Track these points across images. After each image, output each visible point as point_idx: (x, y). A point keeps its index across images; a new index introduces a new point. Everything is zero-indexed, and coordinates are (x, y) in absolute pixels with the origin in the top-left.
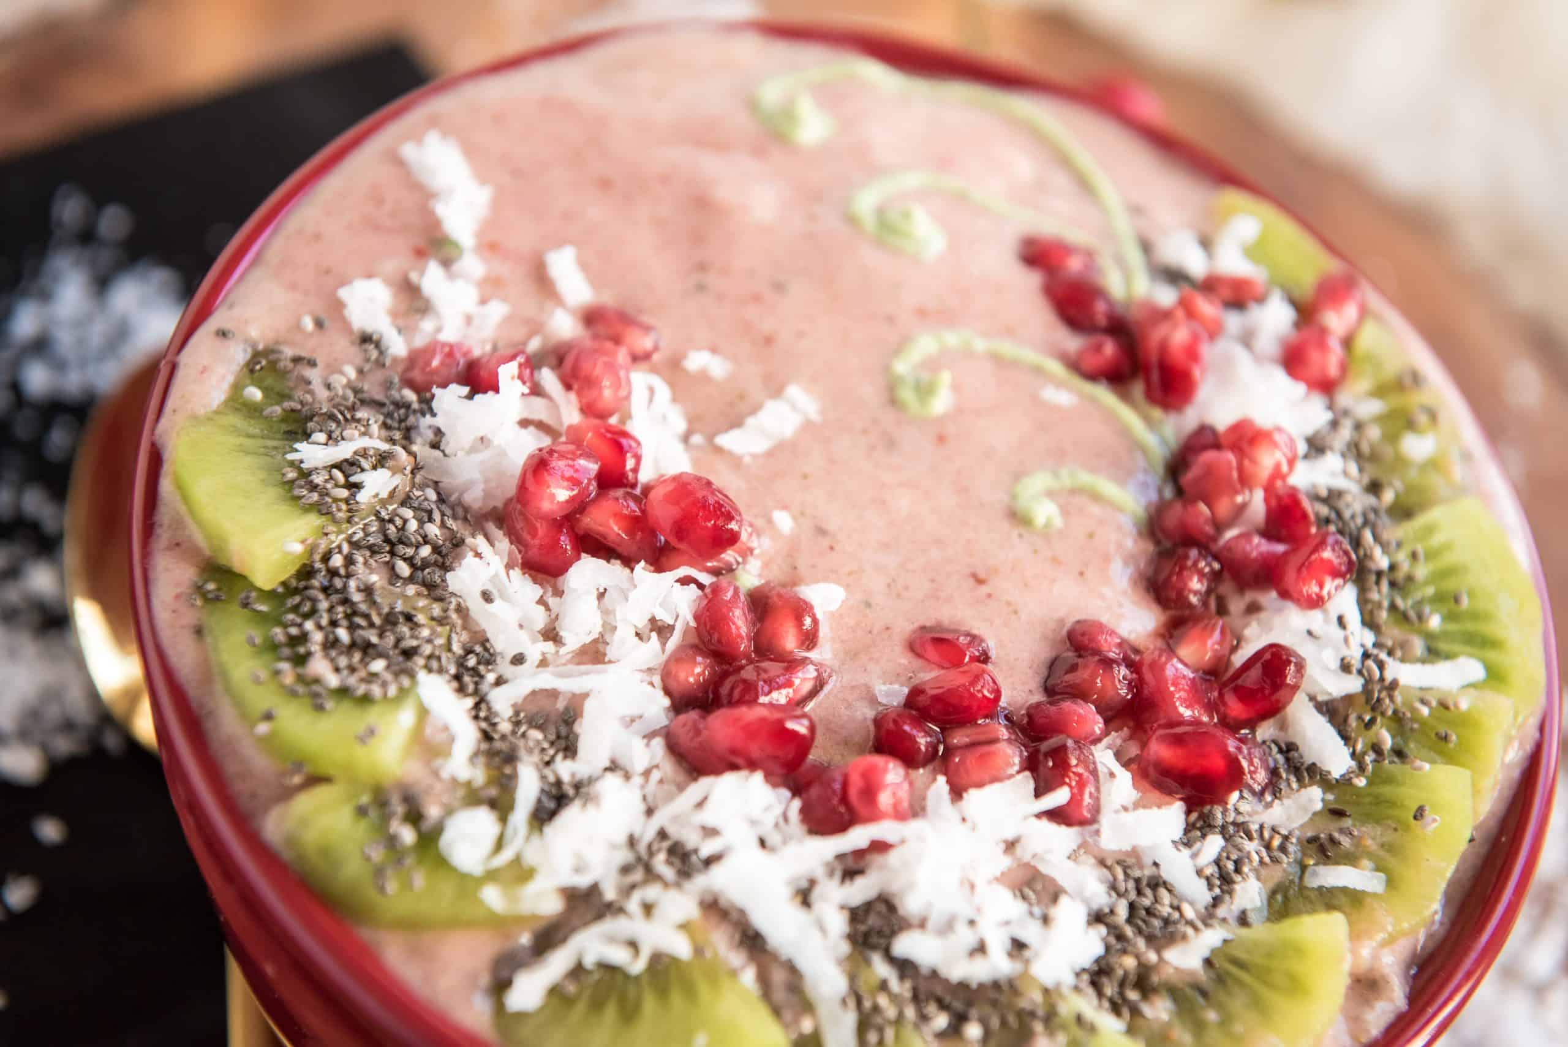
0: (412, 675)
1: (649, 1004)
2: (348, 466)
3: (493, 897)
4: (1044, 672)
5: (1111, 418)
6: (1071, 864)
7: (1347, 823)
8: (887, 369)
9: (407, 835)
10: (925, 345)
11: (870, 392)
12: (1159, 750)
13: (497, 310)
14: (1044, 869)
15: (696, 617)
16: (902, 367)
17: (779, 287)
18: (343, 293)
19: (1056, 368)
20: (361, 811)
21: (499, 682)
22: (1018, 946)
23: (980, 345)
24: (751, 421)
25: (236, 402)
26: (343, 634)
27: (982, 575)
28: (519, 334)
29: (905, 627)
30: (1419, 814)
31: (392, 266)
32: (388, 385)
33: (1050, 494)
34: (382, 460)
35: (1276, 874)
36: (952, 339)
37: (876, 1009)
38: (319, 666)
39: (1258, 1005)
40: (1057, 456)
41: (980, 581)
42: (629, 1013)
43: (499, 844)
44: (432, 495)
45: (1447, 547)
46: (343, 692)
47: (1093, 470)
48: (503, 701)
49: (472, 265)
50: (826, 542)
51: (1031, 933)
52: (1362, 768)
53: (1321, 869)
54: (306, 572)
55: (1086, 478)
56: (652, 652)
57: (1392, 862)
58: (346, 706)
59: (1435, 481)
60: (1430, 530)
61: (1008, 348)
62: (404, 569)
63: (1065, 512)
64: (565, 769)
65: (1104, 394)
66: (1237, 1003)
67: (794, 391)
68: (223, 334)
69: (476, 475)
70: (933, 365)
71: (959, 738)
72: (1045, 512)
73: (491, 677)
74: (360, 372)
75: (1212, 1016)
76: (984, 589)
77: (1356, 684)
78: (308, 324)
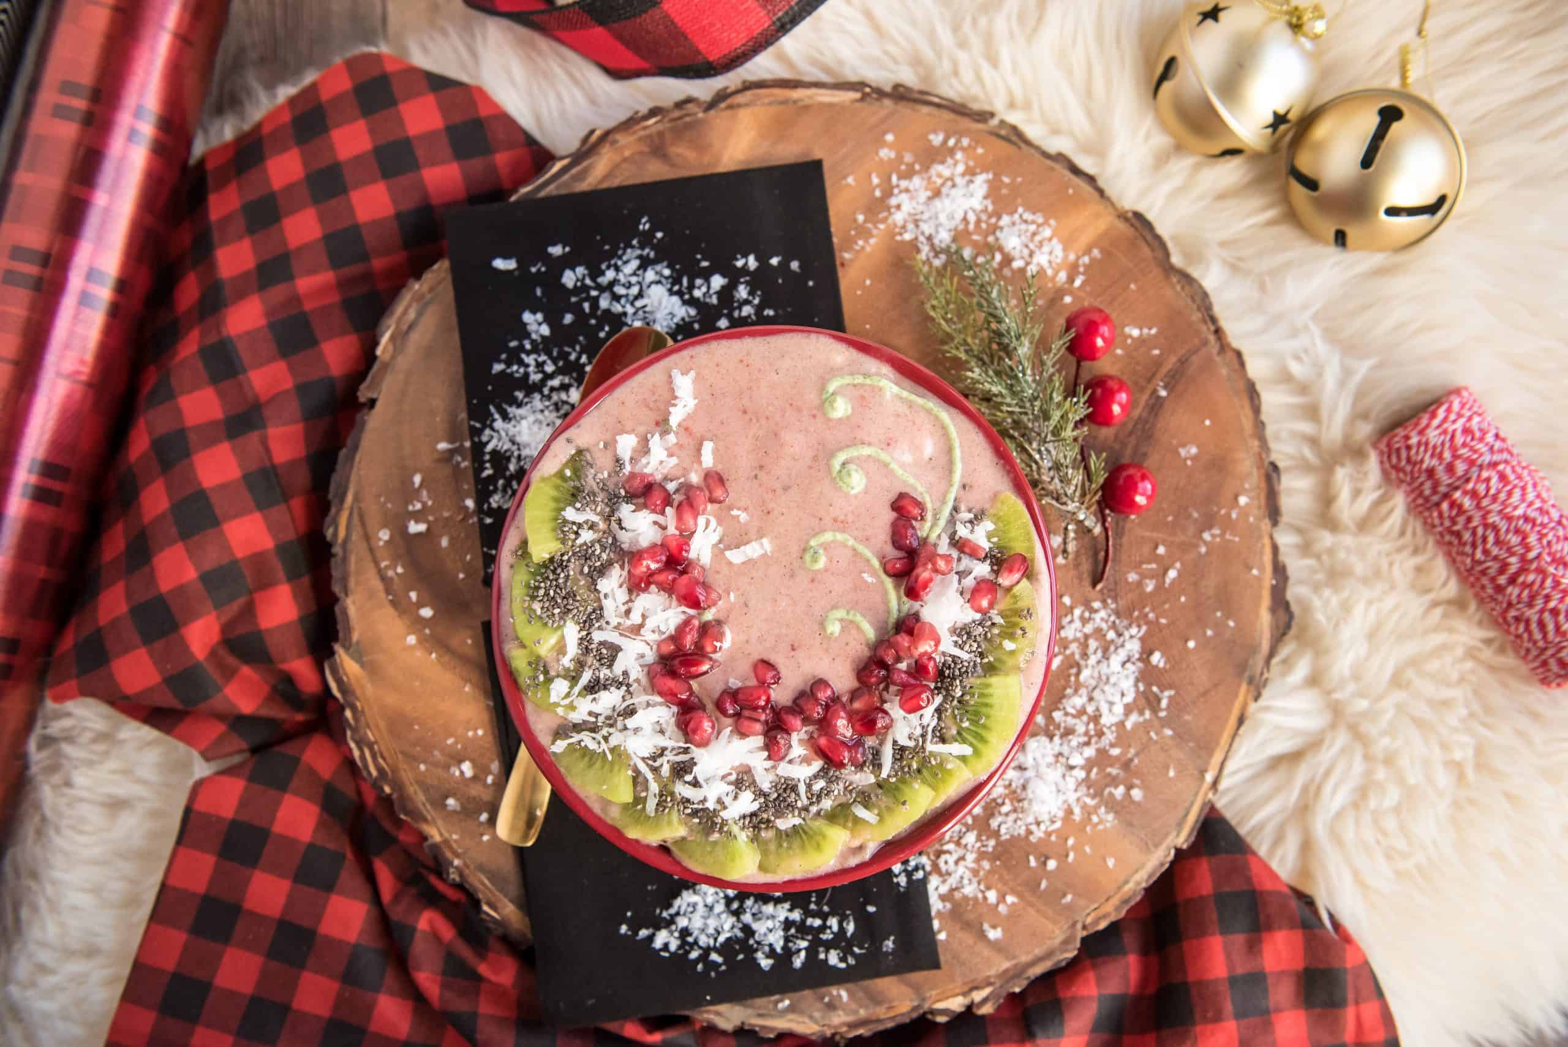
0: (565, 622)
1: (598, 764)
2: (580, 526)
3: (560, 711)
4: (796, 694)
5: (885, 593)
6: (765, 773)
7: (880, 791)
8: (807, 542)
9: (542, 678)
10: (828, 536)
11: (795, 550)
12: (823, 741)
13: (674, 461)
14: (754, 772)
15: (676, 630)
16: (813, 543)
17: (786, 489)
18: (618, 438)
19: (876, 563)
20: (530, 664)
21: (600, 628)
22: (720, 801)
23: (851, 542)
24: (742, 548)
25: (560, 474)
26: (552, 593)
27: (796, 645)
28: (679, 473)
29: (756, 657)
30: (904, 803)
31: (642, 429)
32: (616, 485)
33: (841, 620)
34: (592, 527)
35: (843, 800)
36: (840, 537)
37: (666, 801)
38: (537, 606)
39: (803, 847)
40: (854, 606)
41: (793, 650)
42: (591, 765)
43: (568, 695)
44: (610, 541)
45: (991, 695)
46: (540, 618)
47: (864, 616)
48: (597, 636)
49: (672, 438)
50: (745, 610)
51: (727, 800)
52: (896, 775)
53: (860, 807)
54: (551, 560)
55: (859, 618)
56: (656, 637)
57: (885, 813)
58: (539, 624)
59: (1010, 662)
60: (988, 686)
61: (861, 548)
62: (586, 570)
63: (843, 630)
64: (604, 673)
65: (889, 583)
66: (796, 843)
67: (765, 541)
68: (569, 441)
69: (628, 541)
70: (826, 547)
71: (746, 713)
72: (834, 628)
73: (597, 625)
74: (609, 475)
75: (785, 845)
76: (793, 653)
77: (912, 744)
78: (601, 445)
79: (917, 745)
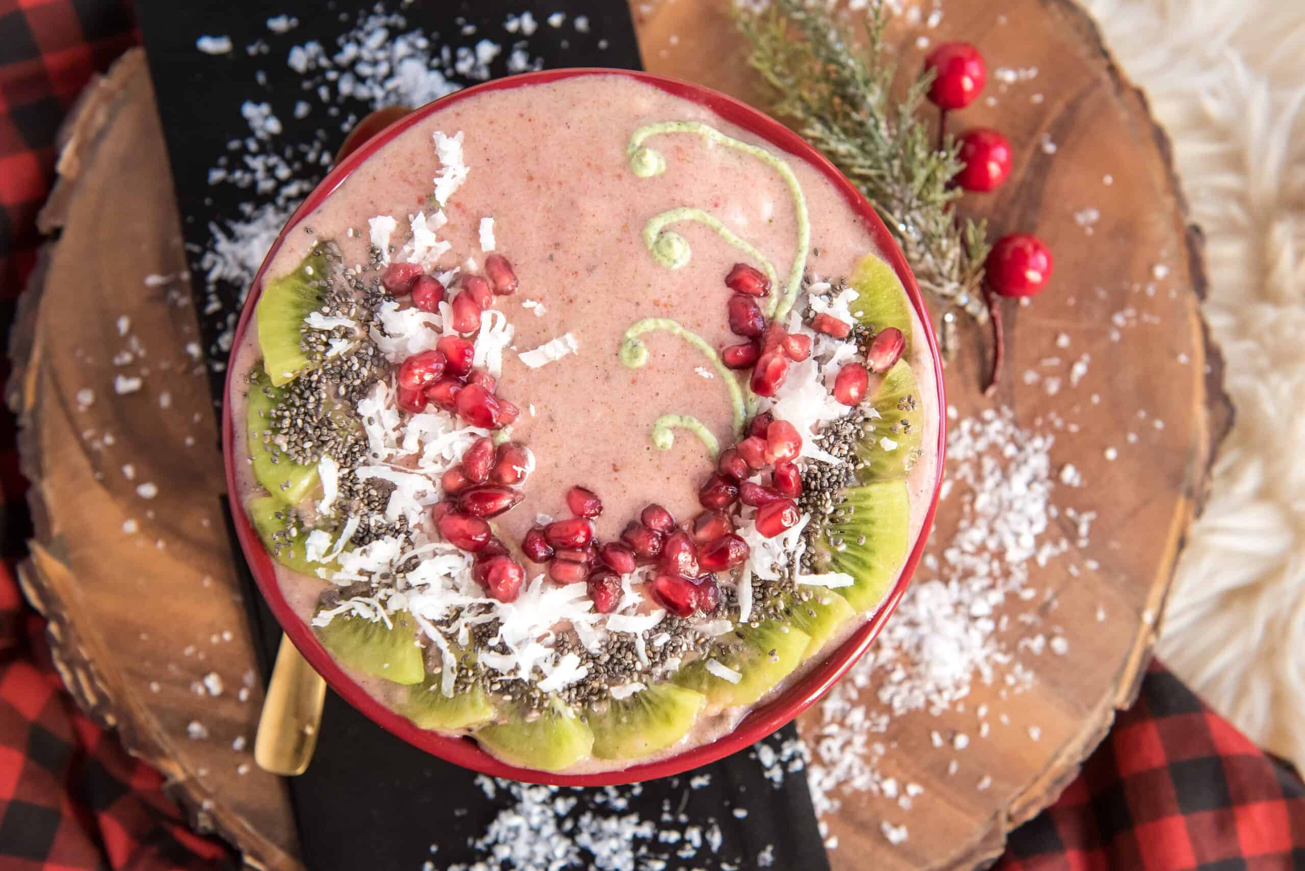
0: (320, 457)
1: (376, 639)
2: (330, 334)
3: (321, 573)
4: (624, 526)
5: (726, 390)
6: (590, 629)
7: (741, 641)
8: (624, 333)
9: (294, 532)
10: (649, 325)
11: (608, 346)
12: (662, 583)
13: (445, 246)
14: (577, 629)
15: (464, 457)
16: (630, 334)
17: (590, 269)
18: (371, 221)
19: (712, 353)
20: (278, 515)
21: (365, 464)
22: (537, 670)
23: (678, 330)
24: (541, 348)
25: (300, 274)
26: (300, 422)
27: (618, 466)
28: (452, 261)
29: (569, 483)
30: (772, 653)
31: (401, 209)
32: (374, 281)
33: (674, 429)
34: (346, 334)
35: (694, 657)
36: (663, 324)
37: (466, 676)
38: (281, 441)
39: (647, 721)
40: (688, 409)
41: (616, 470)
42: (366, 639)
43: (330, 551)
44: (371, 351)
45: (870, 509)
46: (287, 455)
47: (701, 421)
48: (363, 474)
49: (441, 218)
50: (550, 426)
51: (546, 668)
52: (759, 618)
53: (716, 662)
54: (297, 381)
55: (696, 424)
56: (438, 468)
57: (750, 671)
58: (286, 463)
59: (892, 465)
60: (867, 497)
61: (691, 336)
62: (342, 391)
63: (677, 440)
64: (375, 519)
65: (730, 377)
66: (639, 717)
67: (569, 337)
68: (308, 230)
69: (393, 349)
70: (647, 338)
71: (562, 555)
72: (665, 439)
73: (361, 460)
74: (364, 270)
75: (624, 720)
76: (616, 475)
77: (775, 577)
78: (351, 233)
79: (783, 577)
